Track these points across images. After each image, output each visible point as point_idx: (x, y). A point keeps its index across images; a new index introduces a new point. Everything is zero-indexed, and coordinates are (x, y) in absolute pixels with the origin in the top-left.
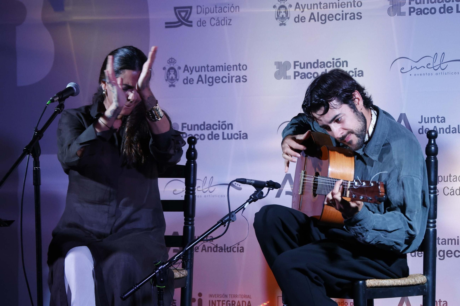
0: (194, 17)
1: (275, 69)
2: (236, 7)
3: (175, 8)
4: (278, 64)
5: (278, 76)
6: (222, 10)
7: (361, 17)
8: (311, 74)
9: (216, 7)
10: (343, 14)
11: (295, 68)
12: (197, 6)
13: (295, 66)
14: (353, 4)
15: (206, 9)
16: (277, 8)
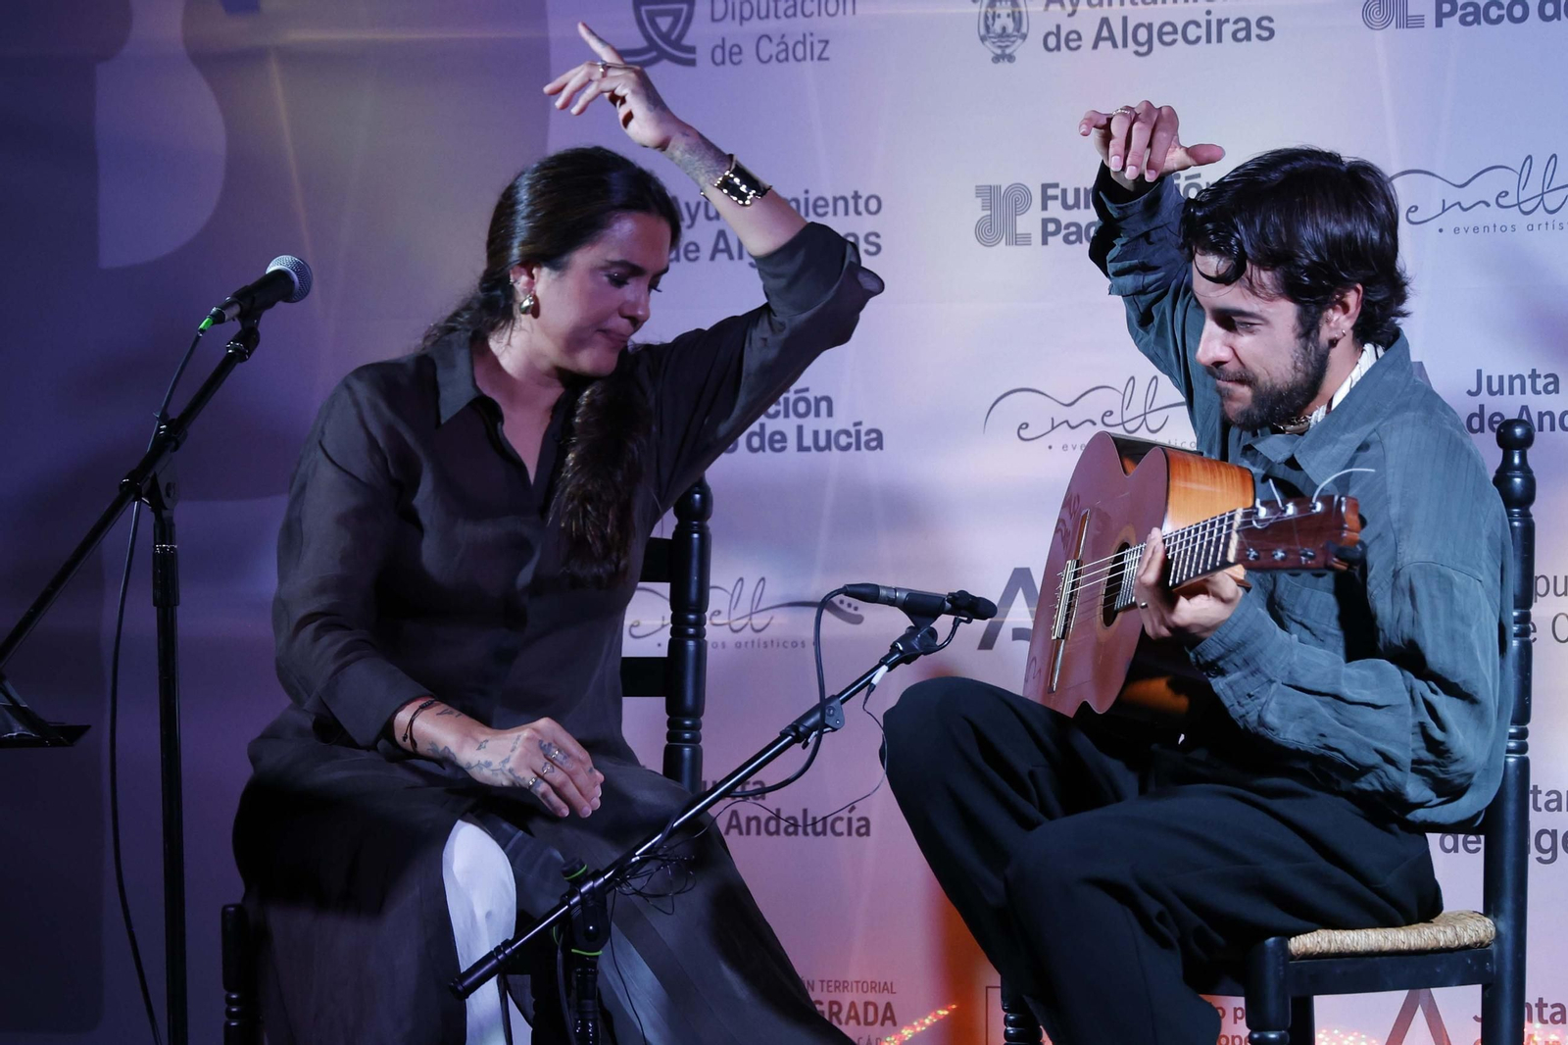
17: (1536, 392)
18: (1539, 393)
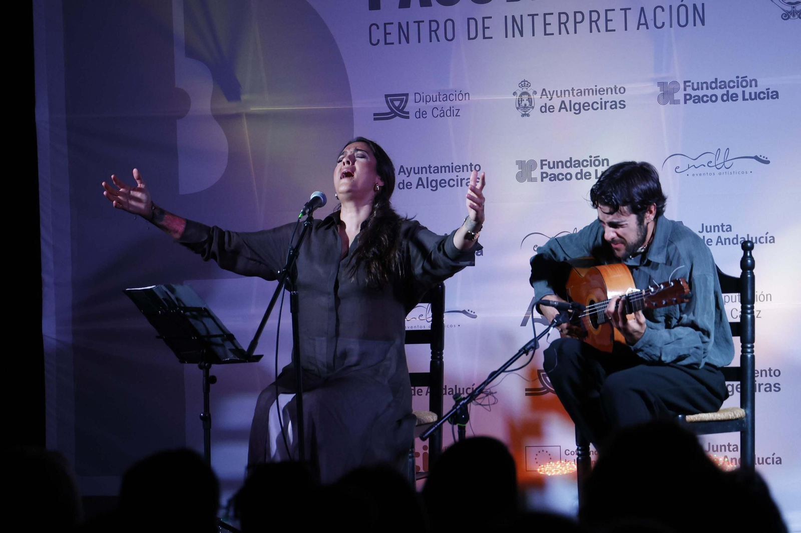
0: (411, 107)
1: (516, 170)
2: (465, 94)
3: (386, 96)
4: (520, 164)
5: (520, 177)
6: (447, 98)
7: (625, 106)
8: (563, 175)
9: (439, 95)
10: (601, 102)
11: (542, 168)
12: (415, 93)
13: (542, 165)
14: (615, 90)
15: (426, 96)
16: (518, 95)
17: (723, 231)
18: (724, 231)
